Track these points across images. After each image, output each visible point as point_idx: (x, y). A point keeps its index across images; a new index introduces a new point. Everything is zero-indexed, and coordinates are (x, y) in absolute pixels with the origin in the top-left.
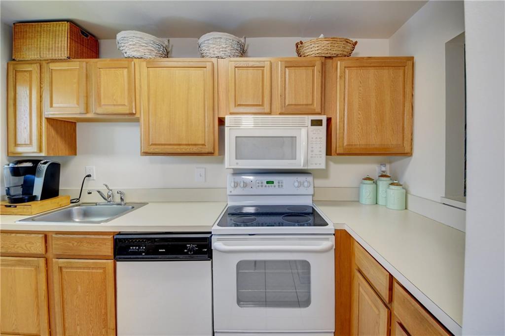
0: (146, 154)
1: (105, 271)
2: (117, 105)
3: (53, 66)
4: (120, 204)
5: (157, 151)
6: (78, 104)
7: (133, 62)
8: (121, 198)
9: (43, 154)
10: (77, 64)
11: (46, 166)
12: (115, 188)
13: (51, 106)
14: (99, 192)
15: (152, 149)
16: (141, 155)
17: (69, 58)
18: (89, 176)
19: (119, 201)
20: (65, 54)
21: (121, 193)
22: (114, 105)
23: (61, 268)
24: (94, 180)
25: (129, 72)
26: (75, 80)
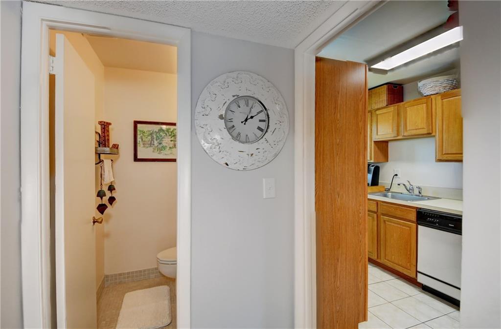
0: (440, 161)
1: (410, 230)
2: (419, 129)
3: (378, 112)
4: (419, 196)
5: (450, 158)
6: (393, 131)
7: (430, 99)
8: (419, 192)
9: (372, 161)
10: (392, 108)
11: (373, 167)
12: (415, 184)
13: (377, 134)
14: (404, 185)
15: (445, 157)
16: (436, 161)
17: (387, 105)
18: (396, 175)
19: (418, 193)
20: (385, 104)
21: (419, 188)
22: (416, 129)
23: (385, 221)
24: (399, 178)
25: (427, 106)
26: (391, 118)
